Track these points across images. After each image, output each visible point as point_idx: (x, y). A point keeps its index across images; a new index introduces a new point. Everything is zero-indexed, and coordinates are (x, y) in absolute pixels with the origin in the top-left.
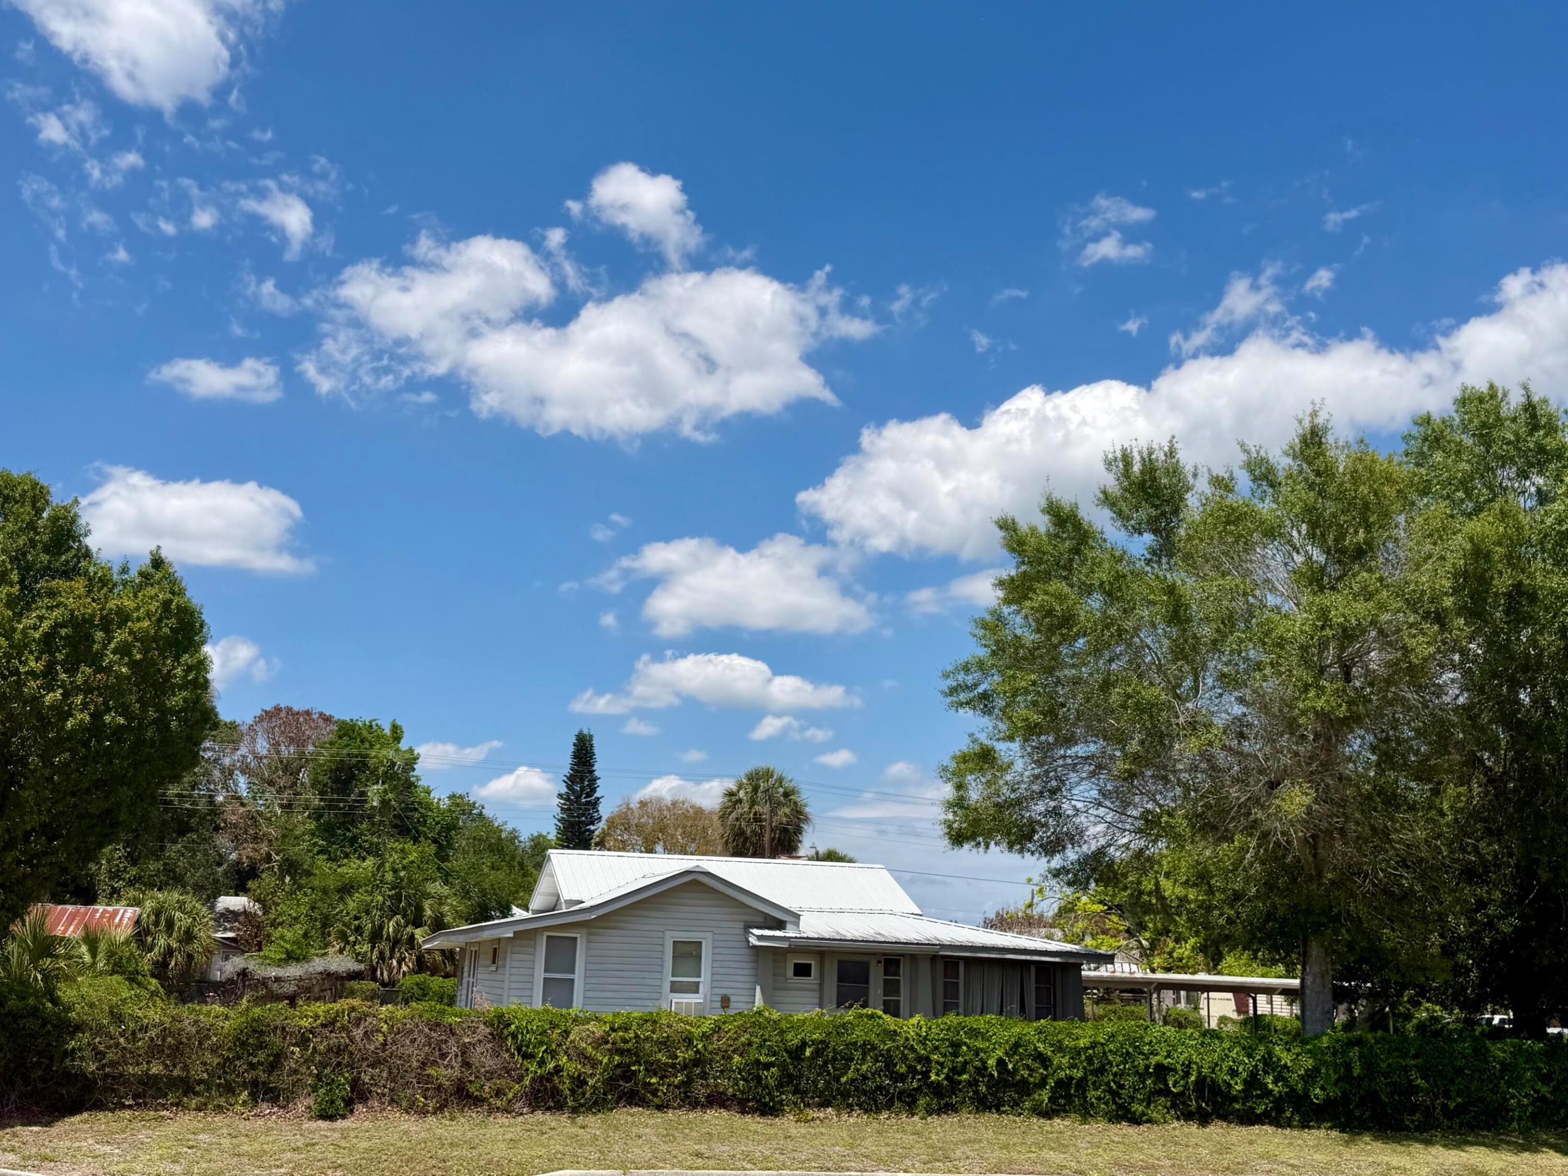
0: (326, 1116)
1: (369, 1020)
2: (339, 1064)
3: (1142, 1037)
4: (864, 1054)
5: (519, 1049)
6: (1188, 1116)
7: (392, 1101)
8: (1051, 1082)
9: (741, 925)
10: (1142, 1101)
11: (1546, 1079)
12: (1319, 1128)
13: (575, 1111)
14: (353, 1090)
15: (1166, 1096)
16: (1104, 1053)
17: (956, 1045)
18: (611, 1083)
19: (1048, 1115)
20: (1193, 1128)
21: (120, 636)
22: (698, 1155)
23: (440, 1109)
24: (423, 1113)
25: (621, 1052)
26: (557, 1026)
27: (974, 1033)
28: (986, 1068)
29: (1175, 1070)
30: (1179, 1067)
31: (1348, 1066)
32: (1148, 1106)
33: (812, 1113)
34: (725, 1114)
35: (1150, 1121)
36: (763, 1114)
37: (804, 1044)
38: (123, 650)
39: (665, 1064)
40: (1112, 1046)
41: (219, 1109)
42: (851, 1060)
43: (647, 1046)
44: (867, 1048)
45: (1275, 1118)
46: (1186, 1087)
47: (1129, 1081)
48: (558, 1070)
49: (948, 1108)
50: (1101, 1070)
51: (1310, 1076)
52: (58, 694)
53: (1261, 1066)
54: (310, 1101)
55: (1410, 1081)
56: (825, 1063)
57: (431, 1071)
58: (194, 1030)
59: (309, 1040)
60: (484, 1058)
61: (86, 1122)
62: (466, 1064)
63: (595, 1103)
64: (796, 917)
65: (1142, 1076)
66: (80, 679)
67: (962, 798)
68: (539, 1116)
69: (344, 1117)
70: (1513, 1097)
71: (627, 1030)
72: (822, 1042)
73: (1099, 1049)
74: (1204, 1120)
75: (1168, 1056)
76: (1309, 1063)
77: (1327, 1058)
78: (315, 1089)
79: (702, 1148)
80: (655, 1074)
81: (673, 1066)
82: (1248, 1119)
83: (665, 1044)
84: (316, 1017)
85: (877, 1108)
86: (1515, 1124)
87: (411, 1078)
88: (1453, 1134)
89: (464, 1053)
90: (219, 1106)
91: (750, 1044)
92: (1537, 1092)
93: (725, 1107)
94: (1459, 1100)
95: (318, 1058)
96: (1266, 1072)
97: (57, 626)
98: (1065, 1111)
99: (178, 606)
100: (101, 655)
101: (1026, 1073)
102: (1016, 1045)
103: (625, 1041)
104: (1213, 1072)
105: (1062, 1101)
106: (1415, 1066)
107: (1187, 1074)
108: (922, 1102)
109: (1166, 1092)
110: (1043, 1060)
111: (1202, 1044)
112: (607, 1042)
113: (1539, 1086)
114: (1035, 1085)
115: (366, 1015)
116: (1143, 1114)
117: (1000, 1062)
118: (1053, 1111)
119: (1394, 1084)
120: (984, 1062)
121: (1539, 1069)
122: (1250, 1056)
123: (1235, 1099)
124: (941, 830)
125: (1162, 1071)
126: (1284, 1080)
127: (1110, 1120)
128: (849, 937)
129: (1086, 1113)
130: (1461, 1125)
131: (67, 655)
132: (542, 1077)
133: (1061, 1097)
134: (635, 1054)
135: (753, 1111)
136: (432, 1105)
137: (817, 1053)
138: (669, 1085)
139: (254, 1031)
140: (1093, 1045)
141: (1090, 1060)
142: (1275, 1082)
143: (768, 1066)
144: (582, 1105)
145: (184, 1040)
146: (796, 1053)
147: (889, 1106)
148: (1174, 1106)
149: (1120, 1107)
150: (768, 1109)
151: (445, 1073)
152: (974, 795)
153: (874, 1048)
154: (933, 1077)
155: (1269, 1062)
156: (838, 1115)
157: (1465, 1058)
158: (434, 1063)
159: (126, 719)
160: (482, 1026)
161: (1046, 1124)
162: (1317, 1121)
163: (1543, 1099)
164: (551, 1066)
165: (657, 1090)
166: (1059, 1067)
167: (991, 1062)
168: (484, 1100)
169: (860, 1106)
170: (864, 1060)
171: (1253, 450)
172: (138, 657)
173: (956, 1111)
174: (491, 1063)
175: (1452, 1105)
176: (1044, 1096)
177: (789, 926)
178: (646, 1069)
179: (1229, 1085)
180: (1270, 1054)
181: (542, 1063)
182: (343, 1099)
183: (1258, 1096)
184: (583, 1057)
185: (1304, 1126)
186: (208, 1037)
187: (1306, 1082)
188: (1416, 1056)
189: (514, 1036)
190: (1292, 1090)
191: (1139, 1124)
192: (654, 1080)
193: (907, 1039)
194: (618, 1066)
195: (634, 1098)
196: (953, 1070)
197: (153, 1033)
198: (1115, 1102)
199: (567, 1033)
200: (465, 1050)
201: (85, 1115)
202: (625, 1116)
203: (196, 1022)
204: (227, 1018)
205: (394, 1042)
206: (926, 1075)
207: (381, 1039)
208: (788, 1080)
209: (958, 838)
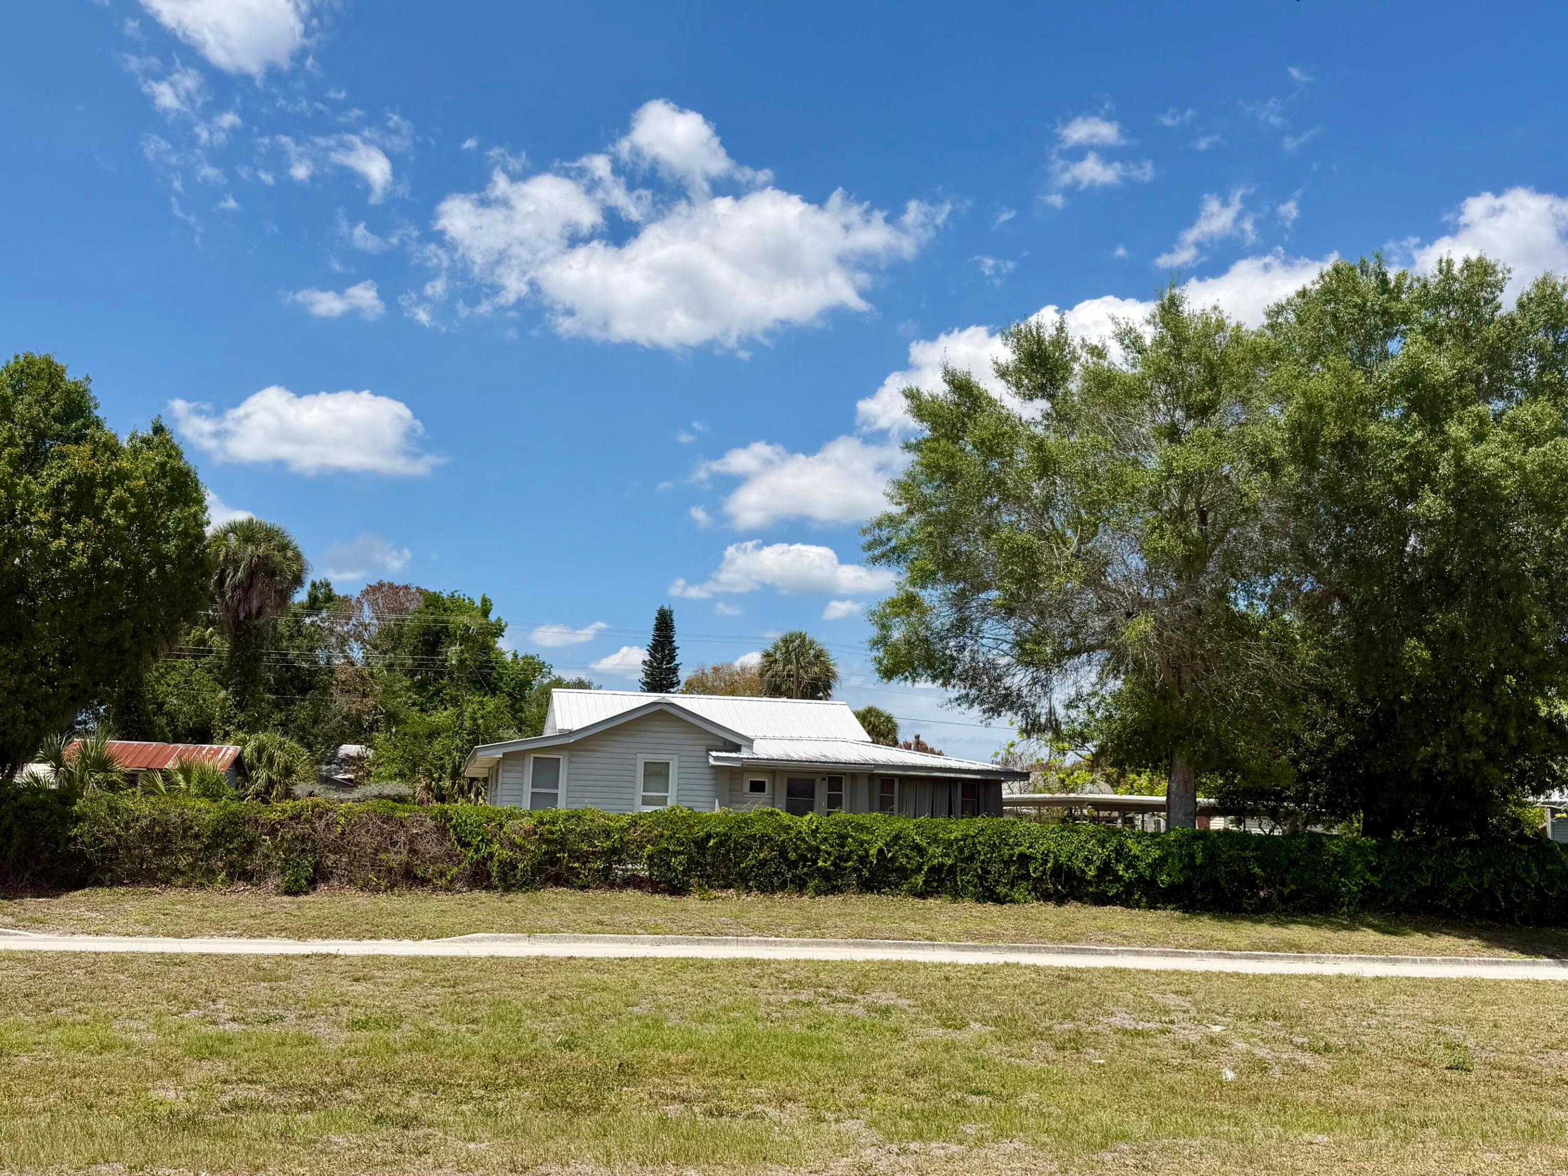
0: (289, 892)
1: (330, 814)
2: (303, 850)
3: (1009, 831)
4: (762, 845)
5: (459, 840)
6: (1046, 897)
7: (350, 881)
8: (926, 868)
9: (704, 748)
10: (1006, 884)
11: (1375, 870)
12: (1165, 909)
13: (508, 889)
14: (315, 870)
15: (1028, 880)
16: (974, 844)
17: (843, 837)
18: (538, 869)
19: (922, 895)
20: (1050, 907)
21: (118, 492)
22: (600, 923)
23: (392, 887)
24: (377, 890)
25: (548, 842)
26: (493, 820)
27: (861, 828)
28: (867, 856)
29: (1035, 859)
30: (1039, 856)
31: (1192, 857)
32: (1012, 887)
33: (714, 893)
34: (639, 893)
35: (1013, 901)
36: (671, 894)
37: (709, 836)
38: (120, 505)
39: (587, 852)
40: (981, 839)
41: (201, 886)
42: (751, 849)
43: (571, 837)
44: (764, 840)
45: (1125, 900)
46: (1044, 872)
47: (994, 868)
48: (491, 855)
49: (835, 890)
50: (971, 858)
51: (1157, 865)
52: (63, 541)
53: (1113, 855)
54: (278, 881)
55: (1248, 870)
56: (728, 852)
57: (382, 856)
58: (179, 821)
59: (278, 830)
60: (430, 847)
61: (86, 895)
62: (413, 851)
63: (524, 883)
64: (750, 741)
65: (1007, 863)
66: (81, 528)
67: (885, 637)
68: (476, 893)
69: (307, 893)
70: (1345, 885)
71: (554, 824)
72: (726, 834)
73: (969, 841)
74: (1060, 900)
75: (1031, 847)
76: (1156, 853)
77: (1174, 850)
78: (283, 871)
79: (605, 918)
80: (578, 860)
81: (594, 853)
82: (1101, 900)
83: (587, 836)
84: (284, 811)
85: (773, 889)
86: (1345, 908)
87: (366, 861)
88: (1286, 916)
89: (411, 842)
90: (202, 884)
91: (662, 836)
92: (1367, 881)
93: (641, 888)
94: (1293, 887)
95: (285, 845)
96: (1118, 861)
97: (64, 482)
98: (938, 892)
99: (172, 468)
100: (101, 509)
101: (904, 861)
102: (897, 838)
103: (553, 833)
104: (1070, 859)
105: (935, 884)
106: (1254, 857)
107: (1045, 862)
108: (811, 884)
109: (1027, 877)
110: (920, 851)
111: (1062, 837)
112: (536, 833)
113: (1368, 876)
114: (912, 870)
115: (328, 811)
116: (1007, 895)
117: (881, 851)
118: (928, 892)
119: (1234, 872)
120: (867, 851)
121: (1369, 862)
122: (1103, 847)
123: (1090, 883)
124: (873, 666)
125: (1024, 859)
126: (1135, 867)
127: (978, 900)
128: (796, 757)
129: (957, 895)
130: (1295, 909)
131: (72, 508)
132: (478, 862)
133: (934, 880)
134: (562, 843)
135: (663, 891)
136: (384, 883)
137: (721, 844)
138: (590, 869)
139: (230, 822)
140: (965, 838)
141: (961, 850)
142: (1126, 869)
143: (676, 854)
144: (513, 885)
145: (171, 829)
146: (701, 844)
147: (783, 886)
148: (1035, 889)
149: (988, 889)
150: (677, 889)
151: (395, 858)
152: (897, 635)
153: (770, 839)
154: (820, 864)
155: (1120, 852)
156: (738, 896)
157: (1301, 851)
158: (386, 850)
159: (122, 562)
160: (428, 820)
161: (919, 903)
162: (1163, 903)
163: (1372, 887)
164: (484, 852)
165: (579, 873)
166: (934, 856)
167: (873, 851)
168: (430, 880)
169: (758, 888)
170: (761, 849)
171: (1122, 322)
172: (133, 510)
173: (842, 892)
174: (436, 849)
175: (1286, 891)
176: (920, 880)
177: (743, 749)
178: (570, 856)
179: (1083, 871)
180: (1121, 846)
181: (477, 851)
182: (306, 879)
183: (1110, 881)
184: (513, 845)
185: (1151, 906)
186: (191, 828)
187: (1154, 870)
188: (1253, 850)
189: (454, 827)
190: (1141, 876)
191: (1003, 903)
192: (576, 865)
193: (800, 832)
194: (545, 853)
195: (559, 880)
196: (840, 858)
197: (145, 822)
198: (982, 885)
199: (501, 826)
200: (412, 839)
201: (87, 890)
202: (549, 895)
203: (180, 814)
204: (208, 812)
205: (351, 832)
206: (815, 862)
207: (339, 829)
208: (693, 865)
209: (888, 673)
